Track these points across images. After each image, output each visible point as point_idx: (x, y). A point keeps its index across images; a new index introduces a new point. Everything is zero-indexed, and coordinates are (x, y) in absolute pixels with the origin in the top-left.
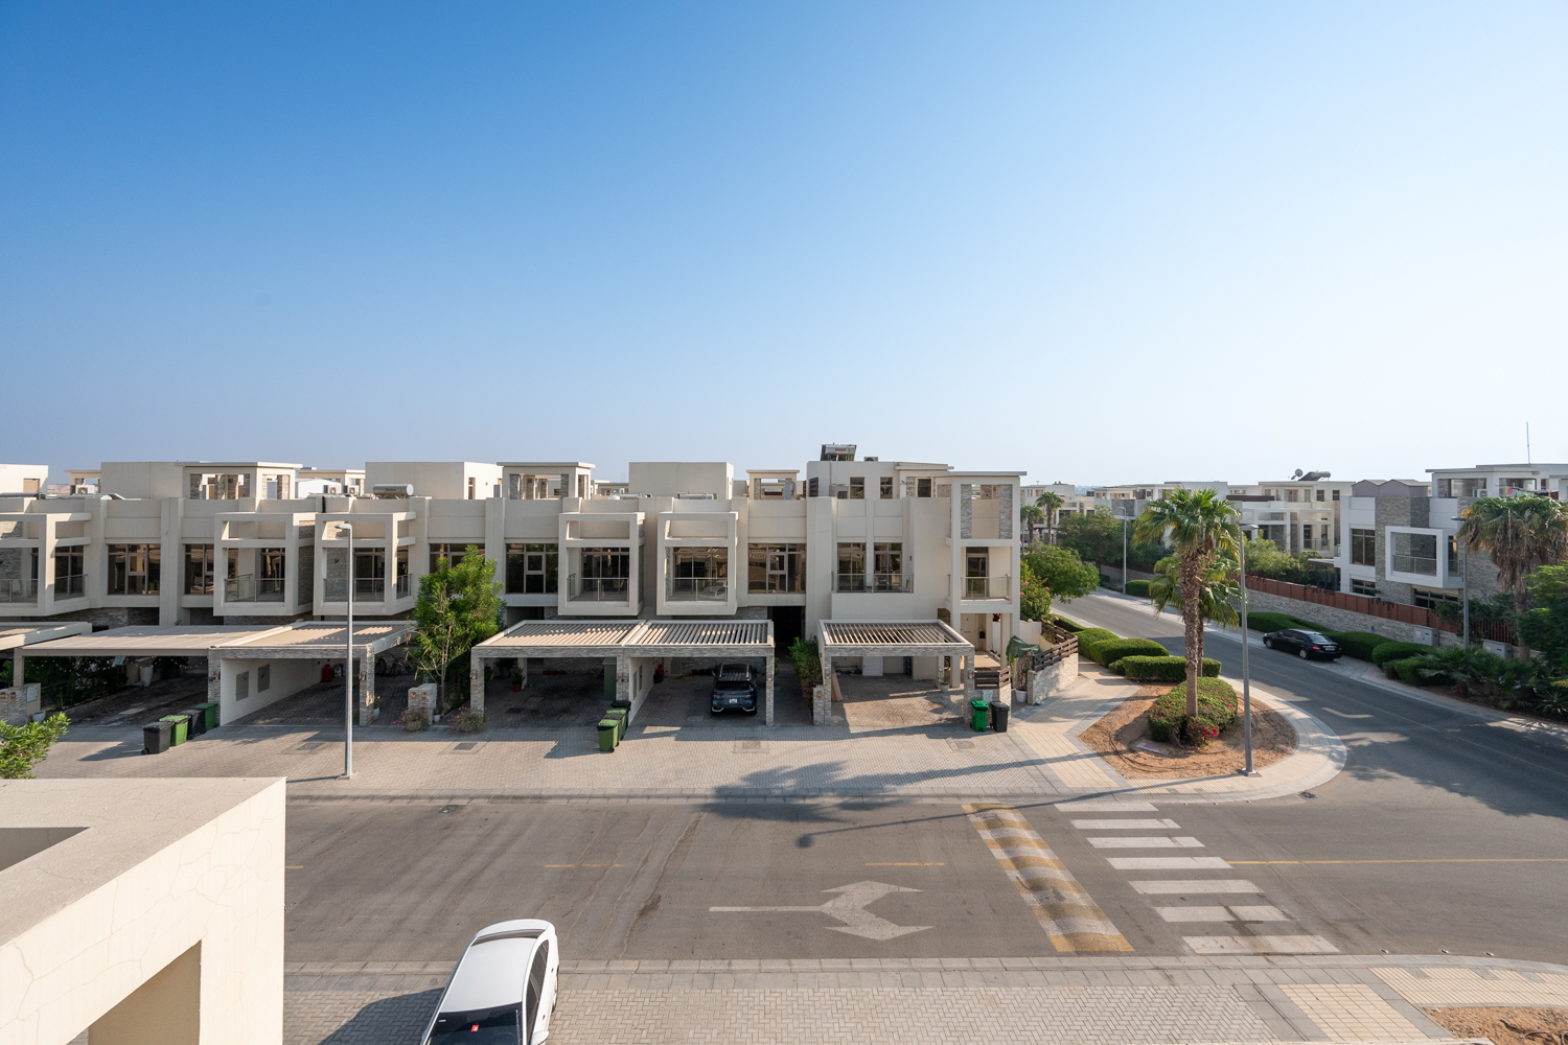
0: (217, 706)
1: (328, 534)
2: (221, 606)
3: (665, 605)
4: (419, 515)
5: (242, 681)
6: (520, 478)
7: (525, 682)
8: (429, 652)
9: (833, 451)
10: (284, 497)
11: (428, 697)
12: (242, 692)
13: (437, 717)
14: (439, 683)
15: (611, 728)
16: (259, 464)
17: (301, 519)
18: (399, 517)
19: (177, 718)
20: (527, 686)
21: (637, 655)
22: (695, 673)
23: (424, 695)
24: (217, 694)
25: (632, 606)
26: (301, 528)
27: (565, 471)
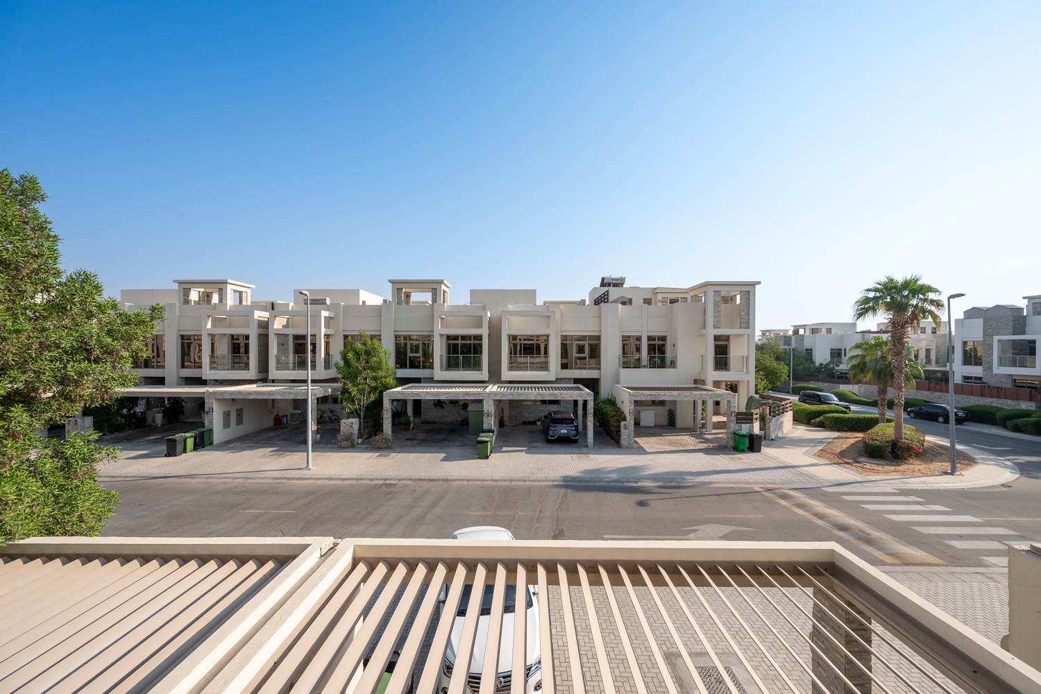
0: (211, 430)
1: (278, 324)
2: (207, 373)
3: (507, 374)
4: (337, 314)
5: (227, 415)
6: (401, 290)
7: (412, 425)
8: (355, 396)
9: (610, 281)
10: (244, 303)
11: (354, 426)
12: (226, 424)
13: (360, 441)
14: (360, 418)
15: (487, 442)
16: (229, 281)
17: (260, 315)
18: (325, 314)
19: (188, 435)
20: (413, 428)
21: (498, 398)
22: (524, 423)
23: (350, 425)
24: (211, 422)
25: (484, 375)
26: (259, 321)
27: (434, 286)
